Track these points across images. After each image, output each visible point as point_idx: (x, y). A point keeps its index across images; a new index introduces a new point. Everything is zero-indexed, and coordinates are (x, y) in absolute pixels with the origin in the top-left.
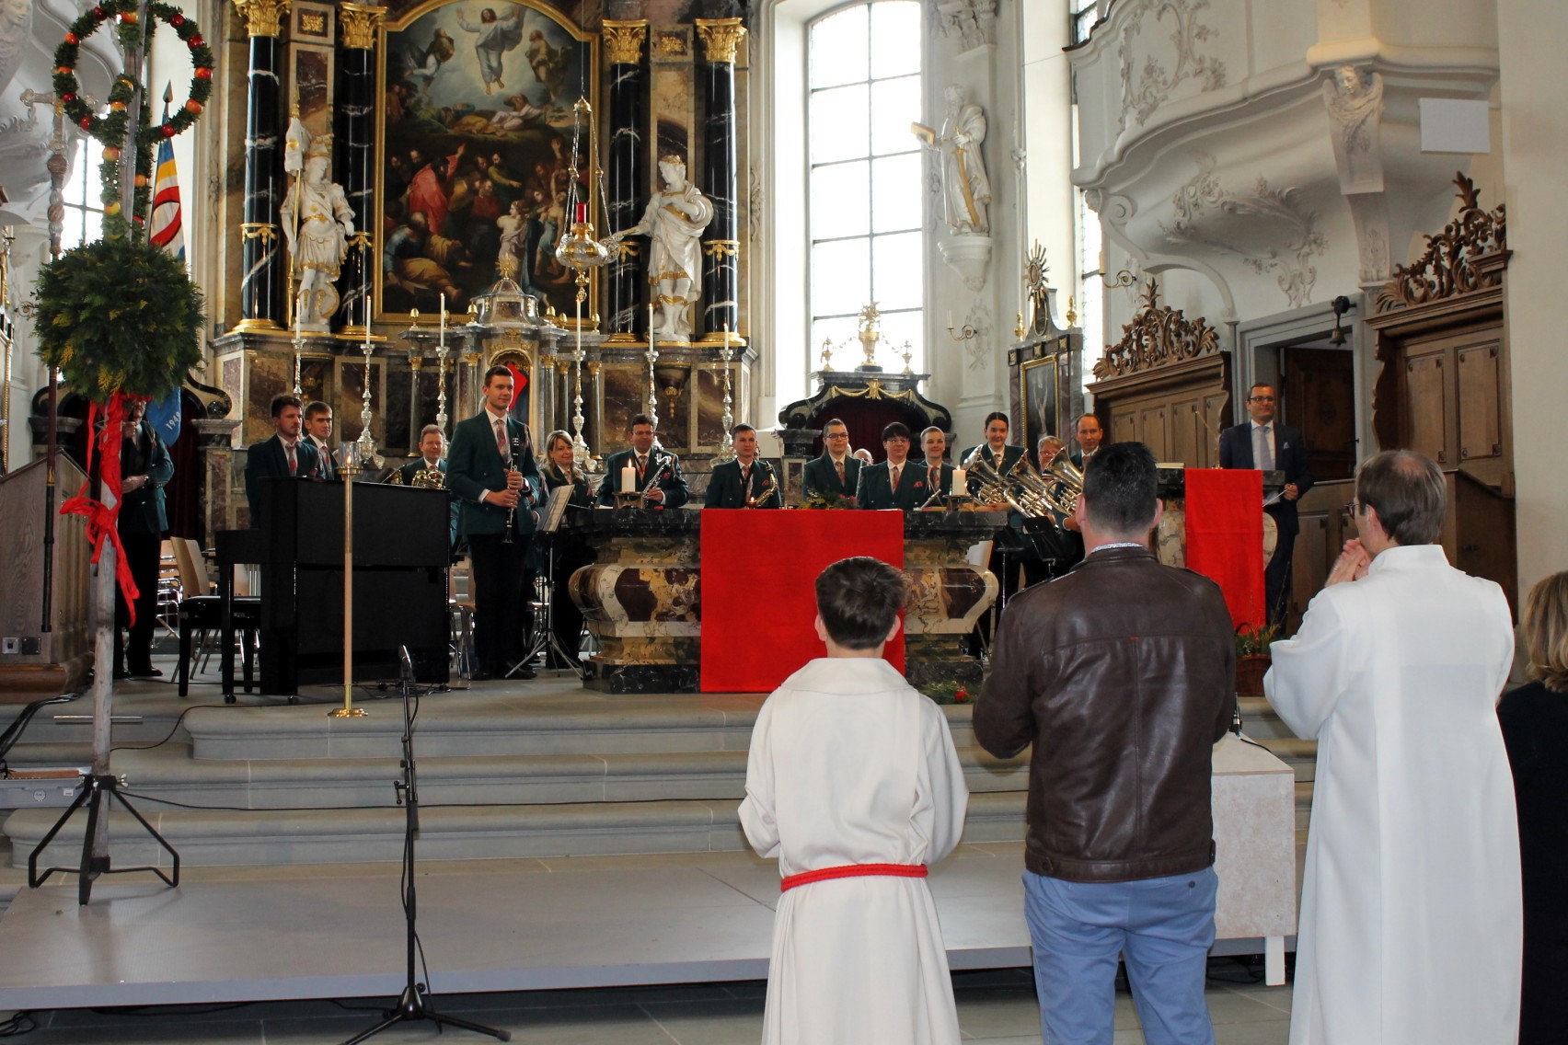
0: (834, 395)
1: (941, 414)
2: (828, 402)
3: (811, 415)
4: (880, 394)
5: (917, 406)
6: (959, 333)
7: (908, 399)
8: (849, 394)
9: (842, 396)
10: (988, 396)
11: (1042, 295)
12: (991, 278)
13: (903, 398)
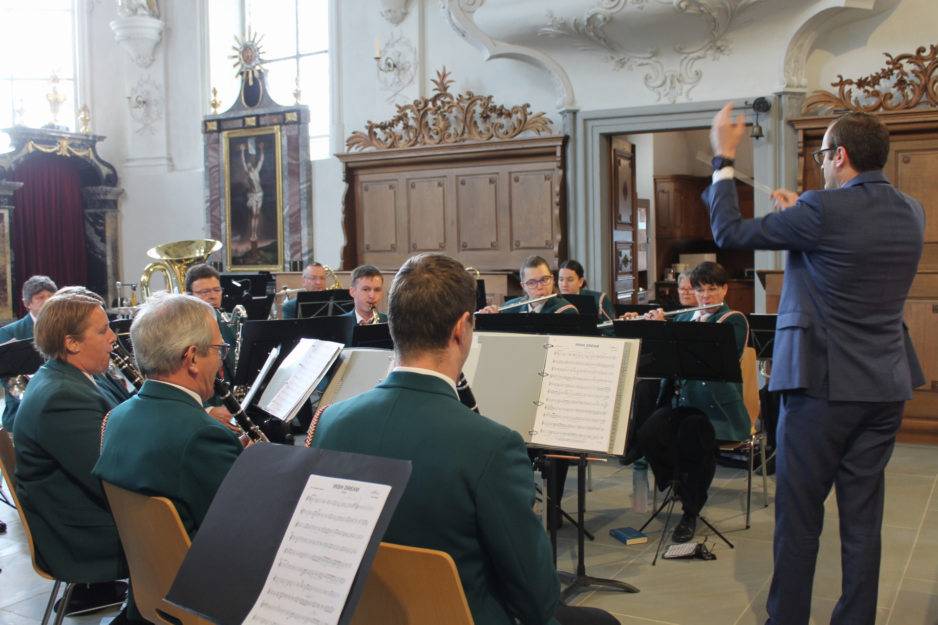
0: (31, 150)
1: (111, 172)
2: (26, 156)
3: (10, 168)
4: (69, 151)
5: (95, 163)
6: (134, 103)
7: (89, 157)
8: (44, 150)
9: (38, 151)
10: (161, 158)
11: (256, 74)
12: (160, 56)
13: (85, 156)
